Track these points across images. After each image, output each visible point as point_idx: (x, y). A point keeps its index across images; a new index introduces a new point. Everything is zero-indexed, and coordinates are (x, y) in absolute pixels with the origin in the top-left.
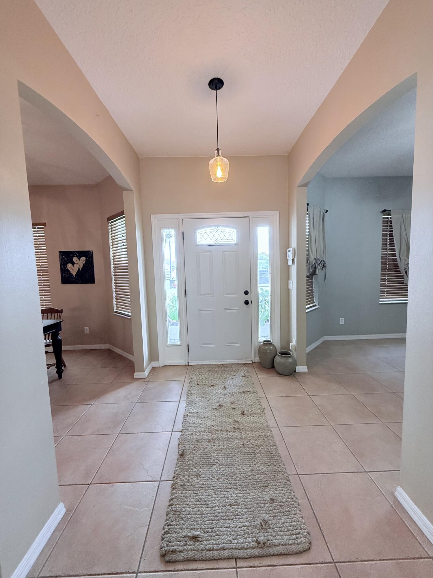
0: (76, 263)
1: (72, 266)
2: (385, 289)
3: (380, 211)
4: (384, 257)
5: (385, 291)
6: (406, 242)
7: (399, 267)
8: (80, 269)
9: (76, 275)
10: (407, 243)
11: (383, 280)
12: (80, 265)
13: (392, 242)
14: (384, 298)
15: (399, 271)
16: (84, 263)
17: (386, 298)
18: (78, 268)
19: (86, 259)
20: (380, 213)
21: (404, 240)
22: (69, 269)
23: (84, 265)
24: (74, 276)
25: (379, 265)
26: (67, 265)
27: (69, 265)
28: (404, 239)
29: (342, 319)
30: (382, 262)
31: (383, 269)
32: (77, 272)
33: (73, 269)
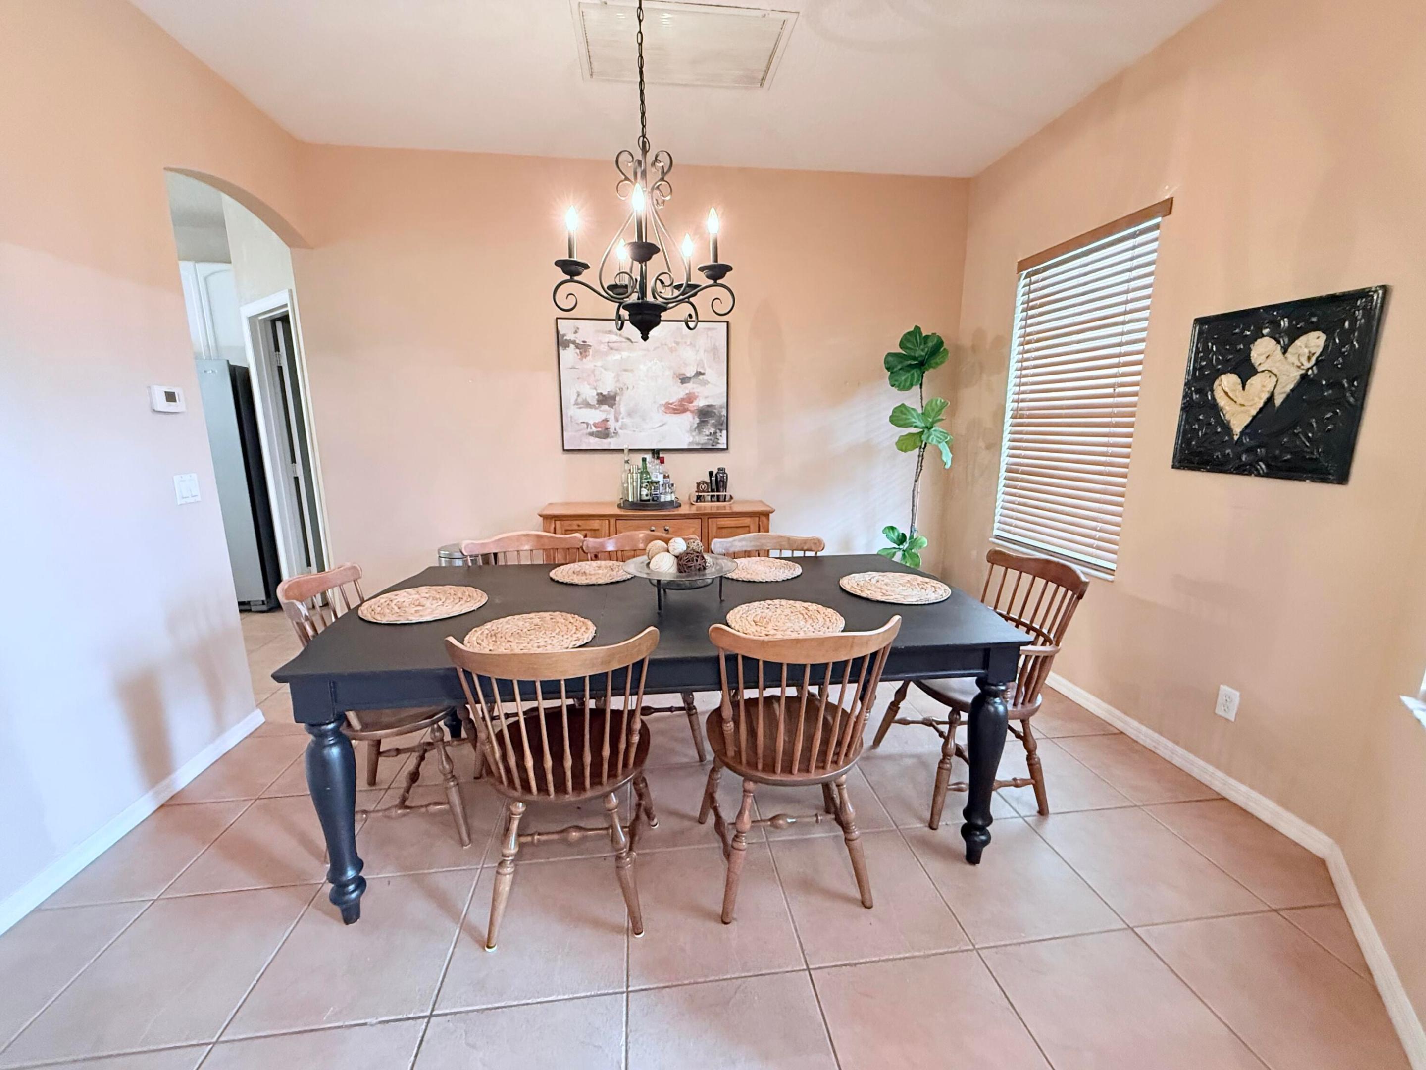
0: (1260, 369)
1: (1240, 387)
8: (1278, 401)
9: (1242, 433)
12: (1283, 379)
16: (1307, 365)
18: (1265, 396)
19: (1325, 348)
22: (1222, 401)
23: (1304, 377)
24: (1236, 438)
26: (1217, 383)
27: (1228, 381)
32: (1254, 417)
33: (1240, 400)
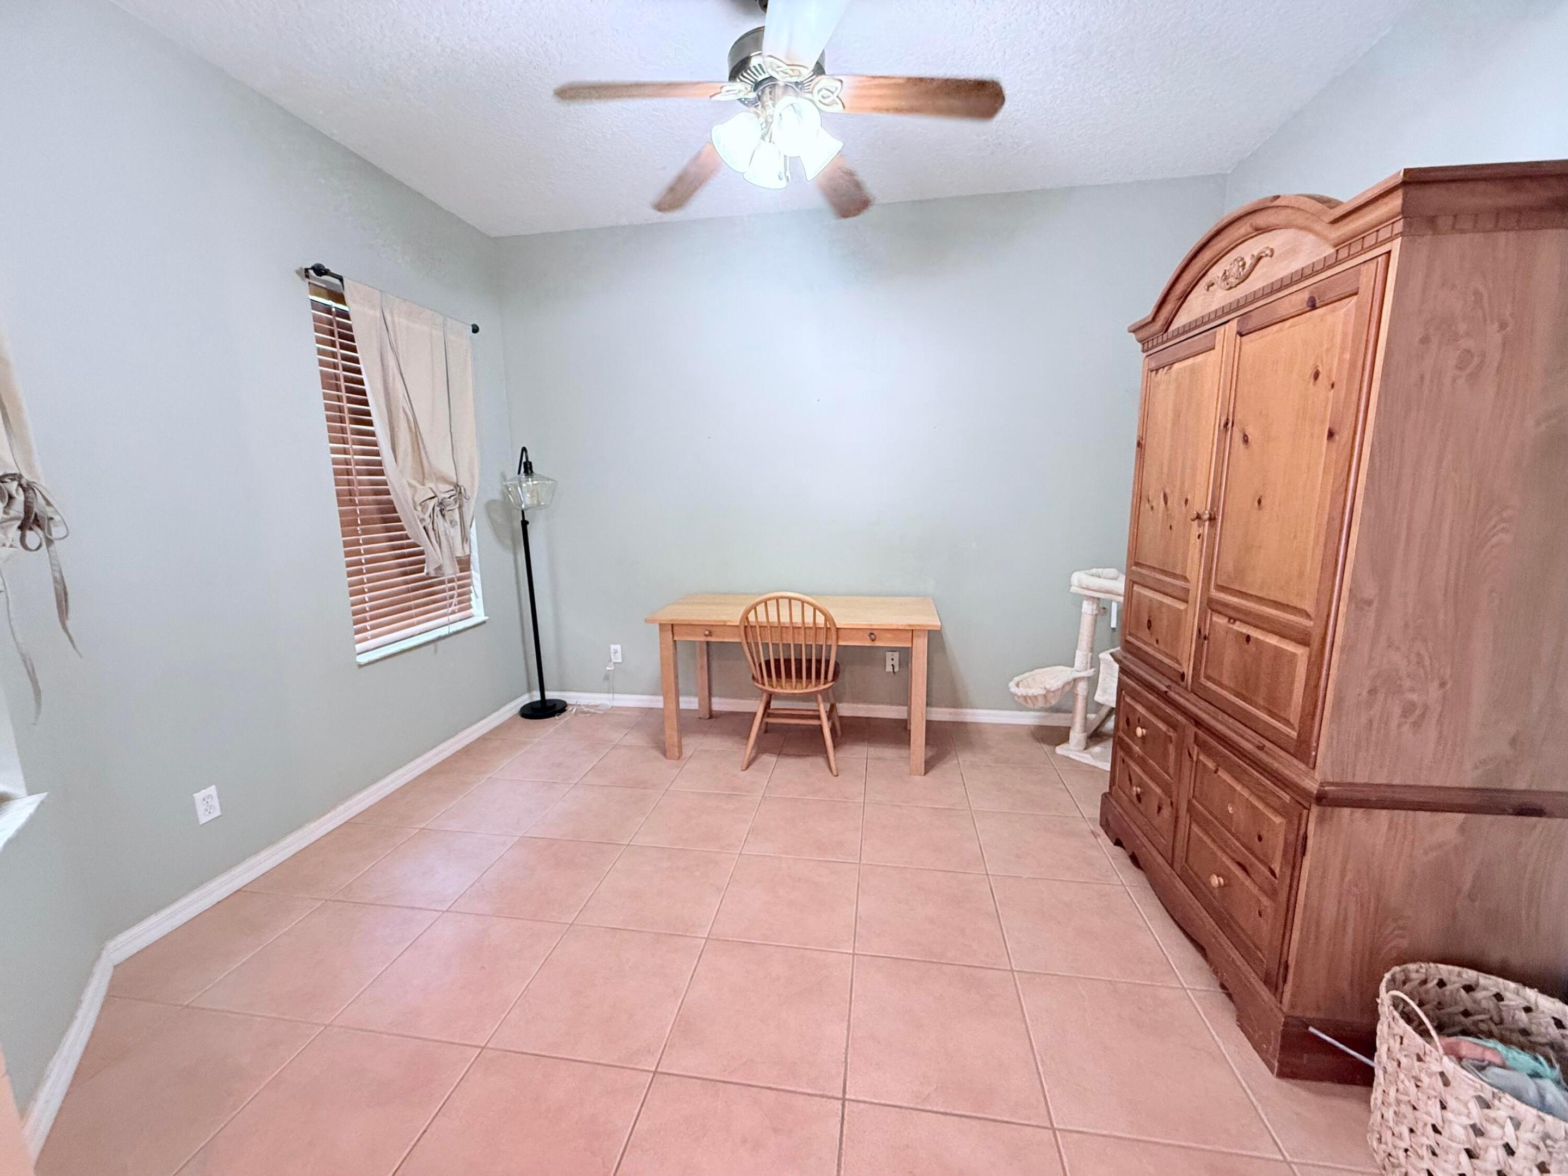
2: (364, 602)
3: (297, 268)
4: (342, 472)
5: (364, 611)
6: (408, 420)
7: (400, 514)
10: (413, 425)
11: (354, 569)
13: (363, 418)
14: (366, 639)
15: (402, 529)
17: (374, 637)
20: (298, 278)
21: (402, 415)
25: (333, 510)
28: (401, 411)
29: (210, 796)
30: (339, 494)
31: (348, 523)
